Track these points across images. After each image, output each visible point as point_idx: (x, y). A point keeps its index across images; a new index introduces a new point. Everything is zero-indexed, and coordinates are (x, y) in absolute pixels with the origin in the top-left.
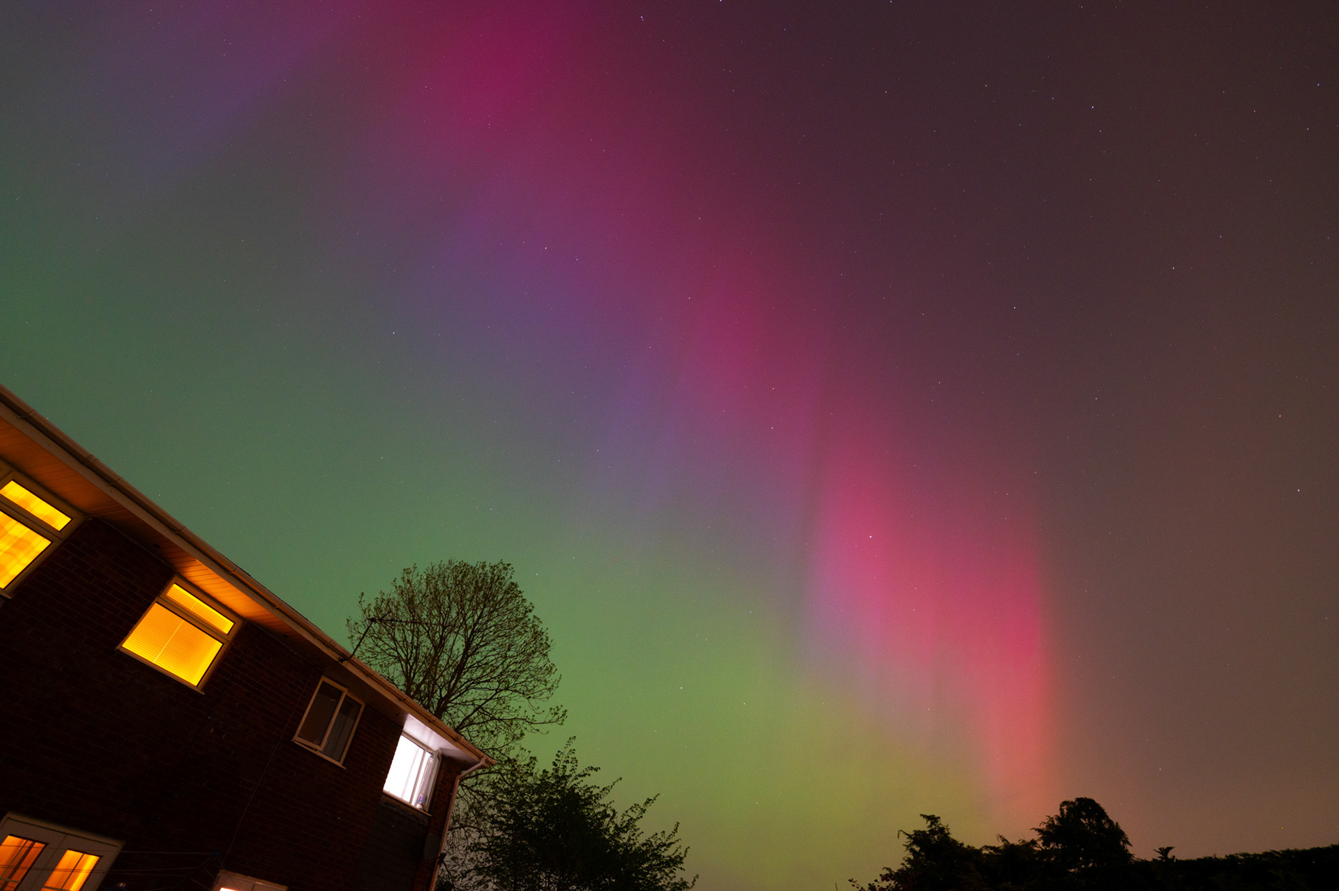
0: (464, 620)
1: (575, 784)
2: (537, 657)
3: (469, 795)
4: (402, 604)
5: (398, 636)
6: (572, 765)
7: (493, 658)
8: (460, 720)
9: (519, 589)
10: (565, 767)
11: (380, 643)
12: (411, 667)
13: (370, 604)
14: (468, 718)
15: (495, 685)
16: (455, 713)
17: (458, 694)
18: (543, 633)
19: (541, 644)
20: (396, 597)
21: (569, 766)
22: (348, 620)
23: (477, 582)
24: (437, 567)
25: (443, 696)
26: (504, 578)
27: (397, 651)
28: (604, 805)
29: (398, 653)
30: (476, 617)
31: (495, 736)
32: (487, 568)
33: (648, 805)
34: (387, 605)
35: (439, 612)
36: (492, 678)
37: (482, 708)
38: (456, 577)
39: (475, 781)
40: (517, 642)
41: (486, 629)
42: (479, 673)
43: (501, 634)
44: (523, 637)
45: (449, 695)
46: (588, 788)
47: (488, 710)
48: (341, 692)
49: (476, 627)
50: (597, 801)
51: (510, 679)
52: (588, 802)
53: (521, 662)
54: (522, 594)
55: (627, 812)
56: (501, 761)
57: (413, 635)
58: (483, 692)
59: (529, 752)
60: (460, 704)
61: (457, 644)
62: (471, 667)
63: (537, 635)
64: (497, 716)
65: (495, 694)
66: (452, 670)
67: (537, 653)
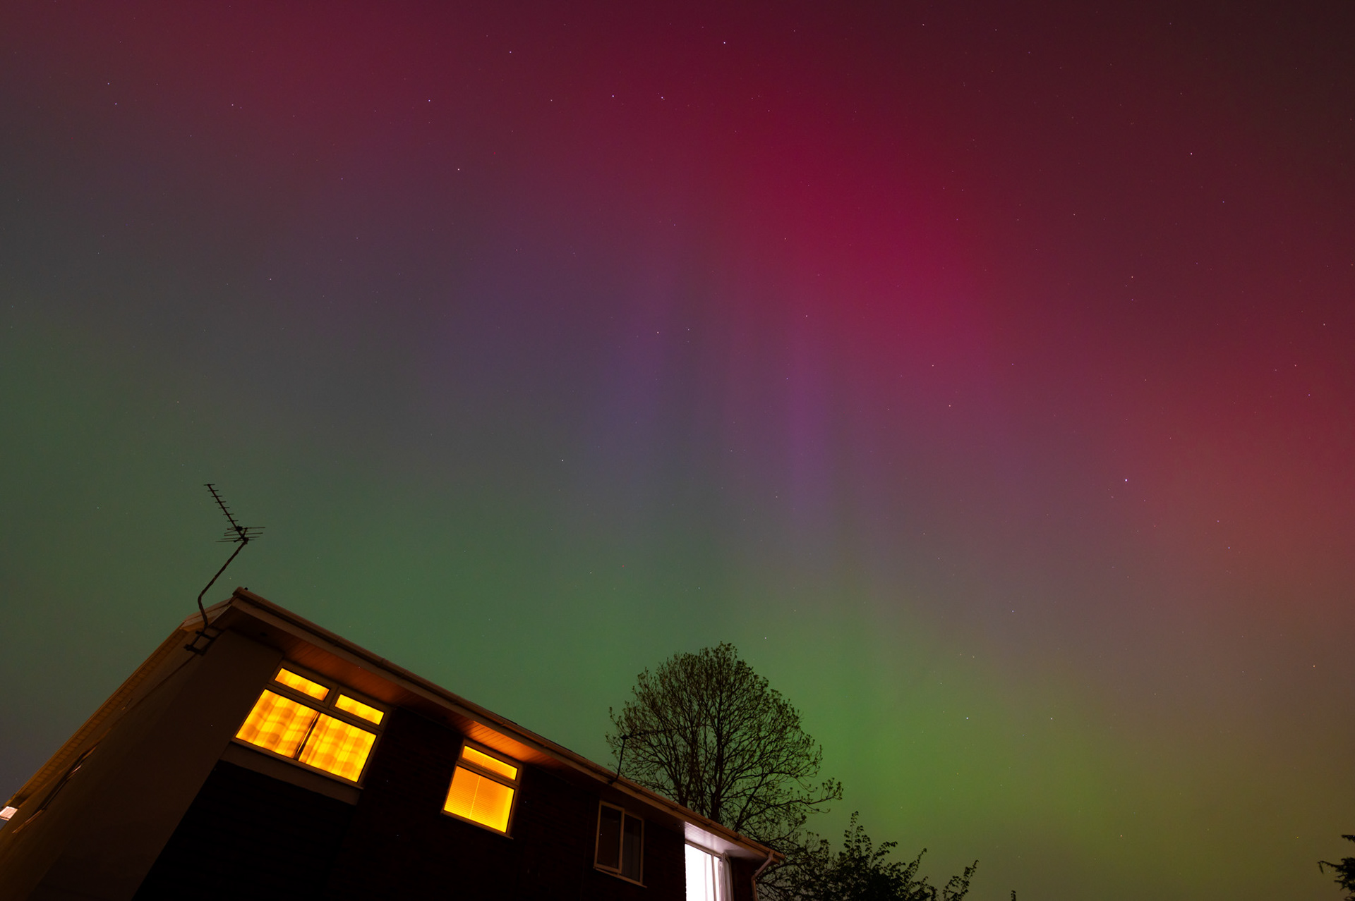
0: (707, 710)
1: (876, 865)
2: (790, 731)
3: (773, 892)
4: (647, 708)
5: (654, 742)
6: (865, 844)
7: (746, 743)
8: (738, 814)
9: (747, 666)
10: (858, 847)
11: (641, 752)
12: (675, 769)
13: (620, 717)
14: (744, 810)
15: (759, 770)
16: (730, 807)
17: (727, 787)
18: (786, 705)
19: (789, 717)
20: (639, 704)
21: (863, 846)
22: (607, 737)
23: (706, 670)
24: (665, 665)
25: (713, 792)
26: (729, 659)
27: (657, 756)
28: (919, 883)
29: (659, 759)
30: (717, 705)
31: (777, 824)
32: (711, 654)
33: (969, 875)
34: (635, 713)
35: (682, 708)
36: (753, 764)
37: (755, 798)
38: (686, 670)
39: (774, 876)
40: (765, 721)
41: (731, 714)
42: (739, 761)
43: (746, 717)
44: (769, 714)
45: (719, 789)
46: (894, 866)
47: (761, 798)
48: (620, 813)
49: (721, 715)
50: (907, 880)
51: (771, 760)
52: (898, 883)
53: (775, 740)
54: (753, 670)
55: (947, 887)
56: (793, 850)
57: (666, 737)
58: (750, 780)
59: (818, 835)
60: (732, 797)
61: (709, 736)
62: (729, 757)
63: (781, 709)
64: (772, 802)
65: (762, 780)
66: (713, 764)
67: (789, 728)
